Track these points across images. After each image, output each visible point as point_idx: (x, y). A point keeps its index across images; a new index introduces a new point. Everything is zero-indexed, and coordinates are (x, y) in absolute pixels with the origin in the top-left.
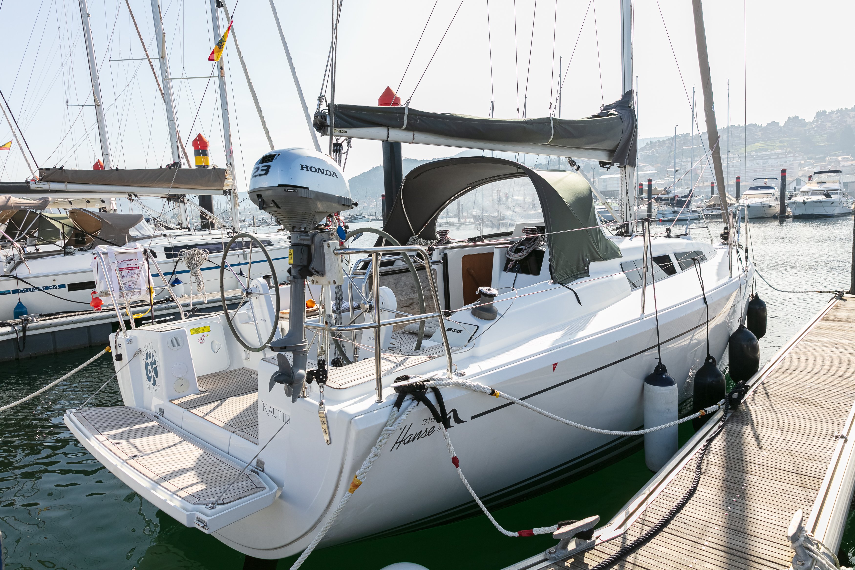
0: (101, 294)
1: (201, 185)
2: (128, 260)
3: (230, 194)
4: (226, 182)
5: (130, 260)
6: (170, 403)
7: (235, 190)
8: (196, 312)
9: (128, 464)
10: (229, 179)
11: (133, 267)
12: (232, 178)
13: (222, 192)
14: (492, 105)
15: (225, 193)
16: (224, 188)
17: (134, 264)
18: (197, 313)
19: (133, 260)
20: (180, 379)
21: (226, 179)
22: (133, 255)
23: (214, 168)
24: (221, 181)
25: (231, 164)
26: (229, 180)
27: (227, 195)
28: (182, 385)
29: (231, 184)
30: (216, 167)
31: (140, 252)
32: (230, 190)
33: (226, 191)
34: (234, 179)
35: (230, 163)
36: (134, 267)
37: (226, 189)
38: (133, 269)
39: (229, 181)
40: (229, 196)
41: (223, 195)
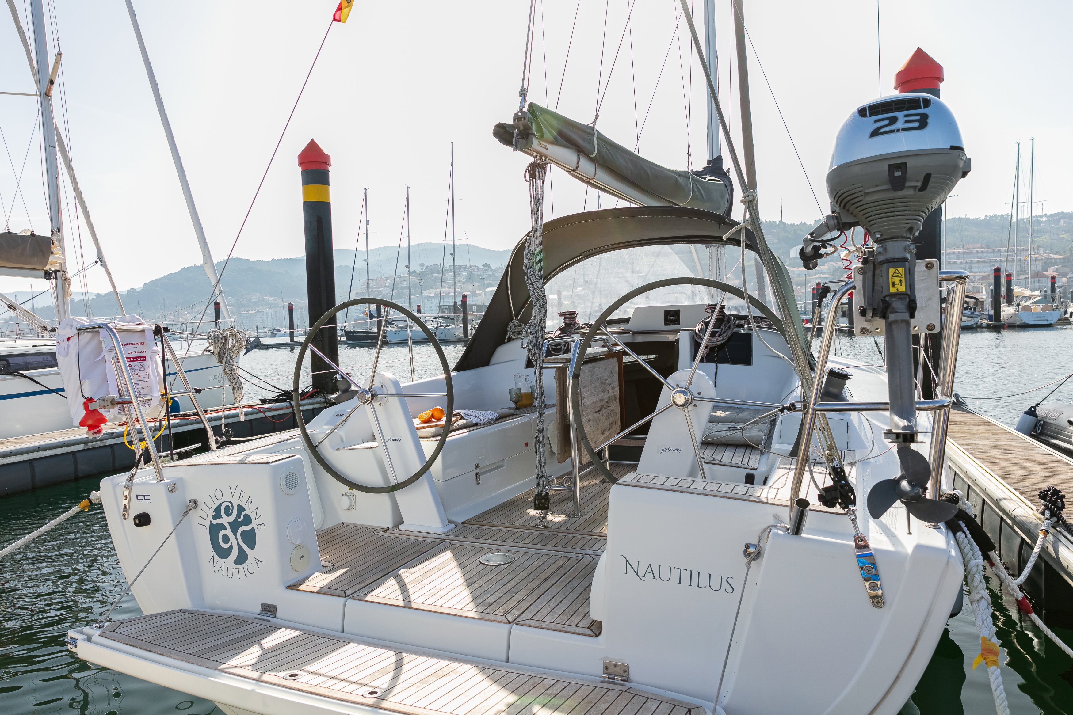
0: (103, 404)
1: (8, 260)
2: (129, 344)
3: (56, 278)
4: (51, 258)
5: (132, 344)
6: (291, 592)
7: (64, 271)
8: (231, 436)
9: (384, 709)
10: (57, 254)
11: (136, 357)
12: (61, 252)
13: (42, 273)
14: (366, 193)
15: (47, 275)
16: (47, 268)
17: (138, 352)
18: (232, 439)
19: (137, 344)
20: (298, 546)
21: (52, 253)
22: (137, 335)
23: (33, 235)
24: (44, 255)
25: (59, 230)
26: (57, 256)
27: (50, 278)
28: (302, 556)
29: (60, 261)
30: (35, 233)
31: (149, 330)
32: (56, 271)
33: (50, 273)
34: (64, 254)
35: (57, 229)
36: (139, 357)
37: (50, 270)
38: (137, 360)
39: (57, 258)
40: (54, 281)
41: (45, 278)
